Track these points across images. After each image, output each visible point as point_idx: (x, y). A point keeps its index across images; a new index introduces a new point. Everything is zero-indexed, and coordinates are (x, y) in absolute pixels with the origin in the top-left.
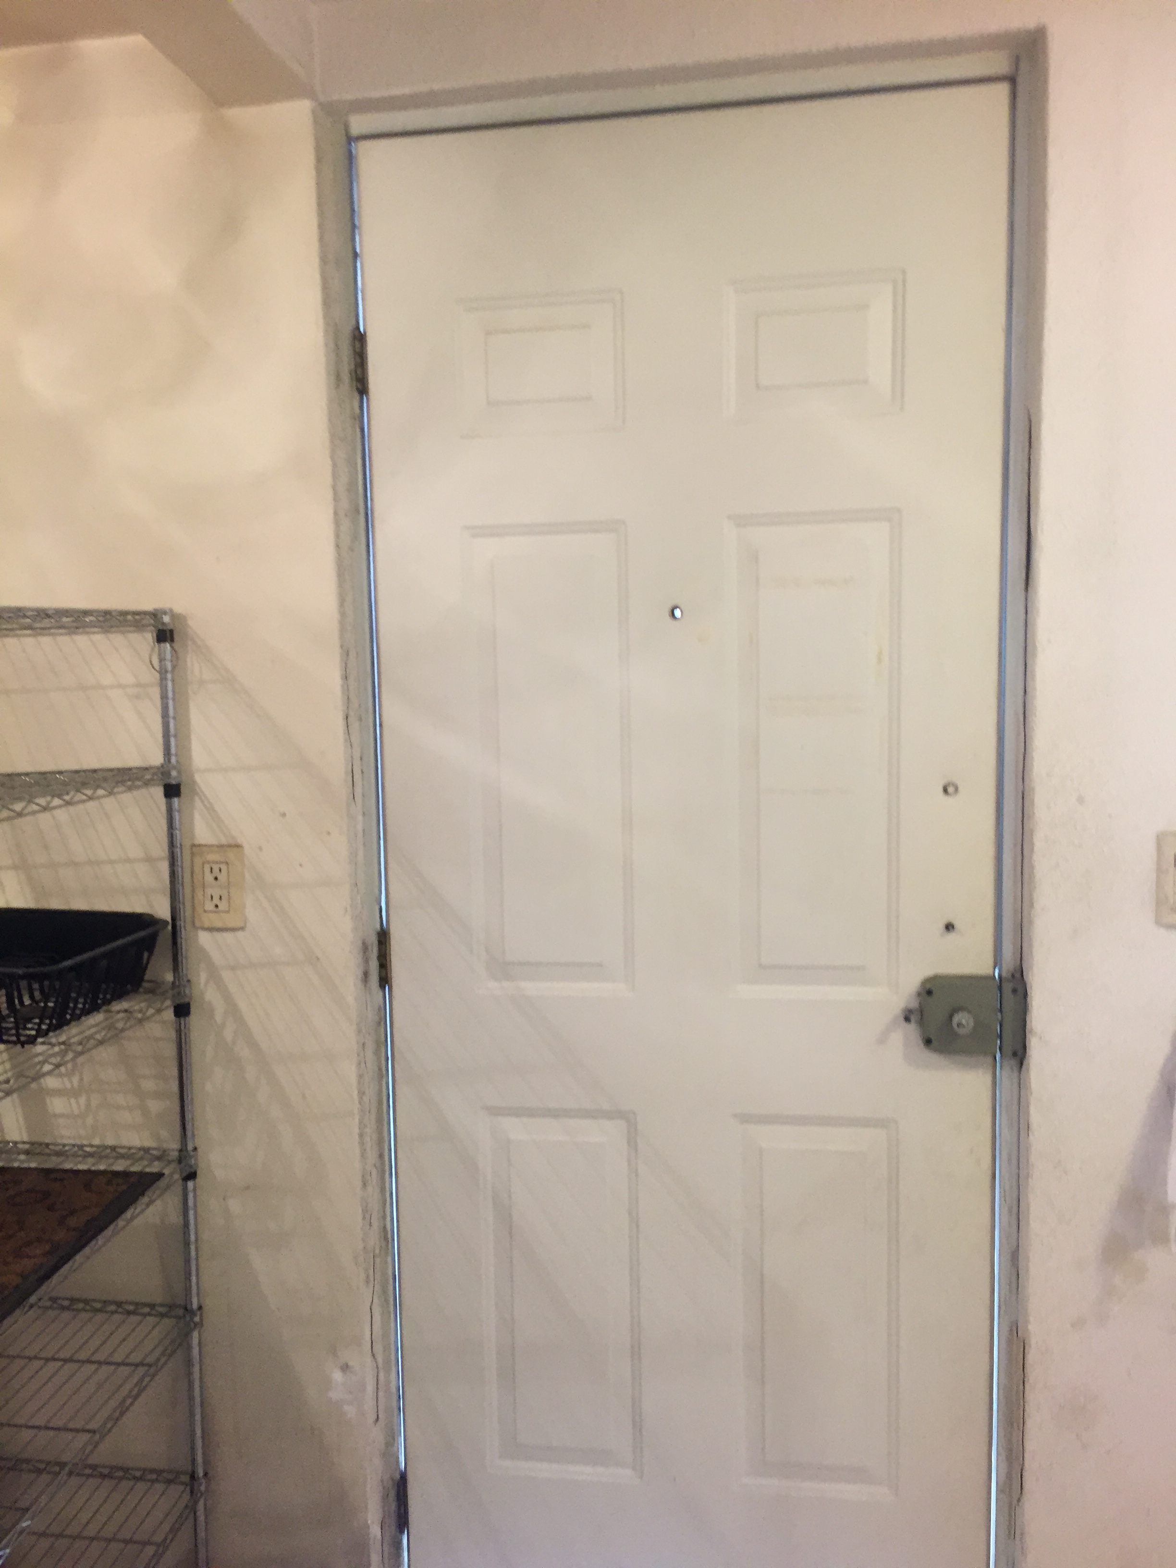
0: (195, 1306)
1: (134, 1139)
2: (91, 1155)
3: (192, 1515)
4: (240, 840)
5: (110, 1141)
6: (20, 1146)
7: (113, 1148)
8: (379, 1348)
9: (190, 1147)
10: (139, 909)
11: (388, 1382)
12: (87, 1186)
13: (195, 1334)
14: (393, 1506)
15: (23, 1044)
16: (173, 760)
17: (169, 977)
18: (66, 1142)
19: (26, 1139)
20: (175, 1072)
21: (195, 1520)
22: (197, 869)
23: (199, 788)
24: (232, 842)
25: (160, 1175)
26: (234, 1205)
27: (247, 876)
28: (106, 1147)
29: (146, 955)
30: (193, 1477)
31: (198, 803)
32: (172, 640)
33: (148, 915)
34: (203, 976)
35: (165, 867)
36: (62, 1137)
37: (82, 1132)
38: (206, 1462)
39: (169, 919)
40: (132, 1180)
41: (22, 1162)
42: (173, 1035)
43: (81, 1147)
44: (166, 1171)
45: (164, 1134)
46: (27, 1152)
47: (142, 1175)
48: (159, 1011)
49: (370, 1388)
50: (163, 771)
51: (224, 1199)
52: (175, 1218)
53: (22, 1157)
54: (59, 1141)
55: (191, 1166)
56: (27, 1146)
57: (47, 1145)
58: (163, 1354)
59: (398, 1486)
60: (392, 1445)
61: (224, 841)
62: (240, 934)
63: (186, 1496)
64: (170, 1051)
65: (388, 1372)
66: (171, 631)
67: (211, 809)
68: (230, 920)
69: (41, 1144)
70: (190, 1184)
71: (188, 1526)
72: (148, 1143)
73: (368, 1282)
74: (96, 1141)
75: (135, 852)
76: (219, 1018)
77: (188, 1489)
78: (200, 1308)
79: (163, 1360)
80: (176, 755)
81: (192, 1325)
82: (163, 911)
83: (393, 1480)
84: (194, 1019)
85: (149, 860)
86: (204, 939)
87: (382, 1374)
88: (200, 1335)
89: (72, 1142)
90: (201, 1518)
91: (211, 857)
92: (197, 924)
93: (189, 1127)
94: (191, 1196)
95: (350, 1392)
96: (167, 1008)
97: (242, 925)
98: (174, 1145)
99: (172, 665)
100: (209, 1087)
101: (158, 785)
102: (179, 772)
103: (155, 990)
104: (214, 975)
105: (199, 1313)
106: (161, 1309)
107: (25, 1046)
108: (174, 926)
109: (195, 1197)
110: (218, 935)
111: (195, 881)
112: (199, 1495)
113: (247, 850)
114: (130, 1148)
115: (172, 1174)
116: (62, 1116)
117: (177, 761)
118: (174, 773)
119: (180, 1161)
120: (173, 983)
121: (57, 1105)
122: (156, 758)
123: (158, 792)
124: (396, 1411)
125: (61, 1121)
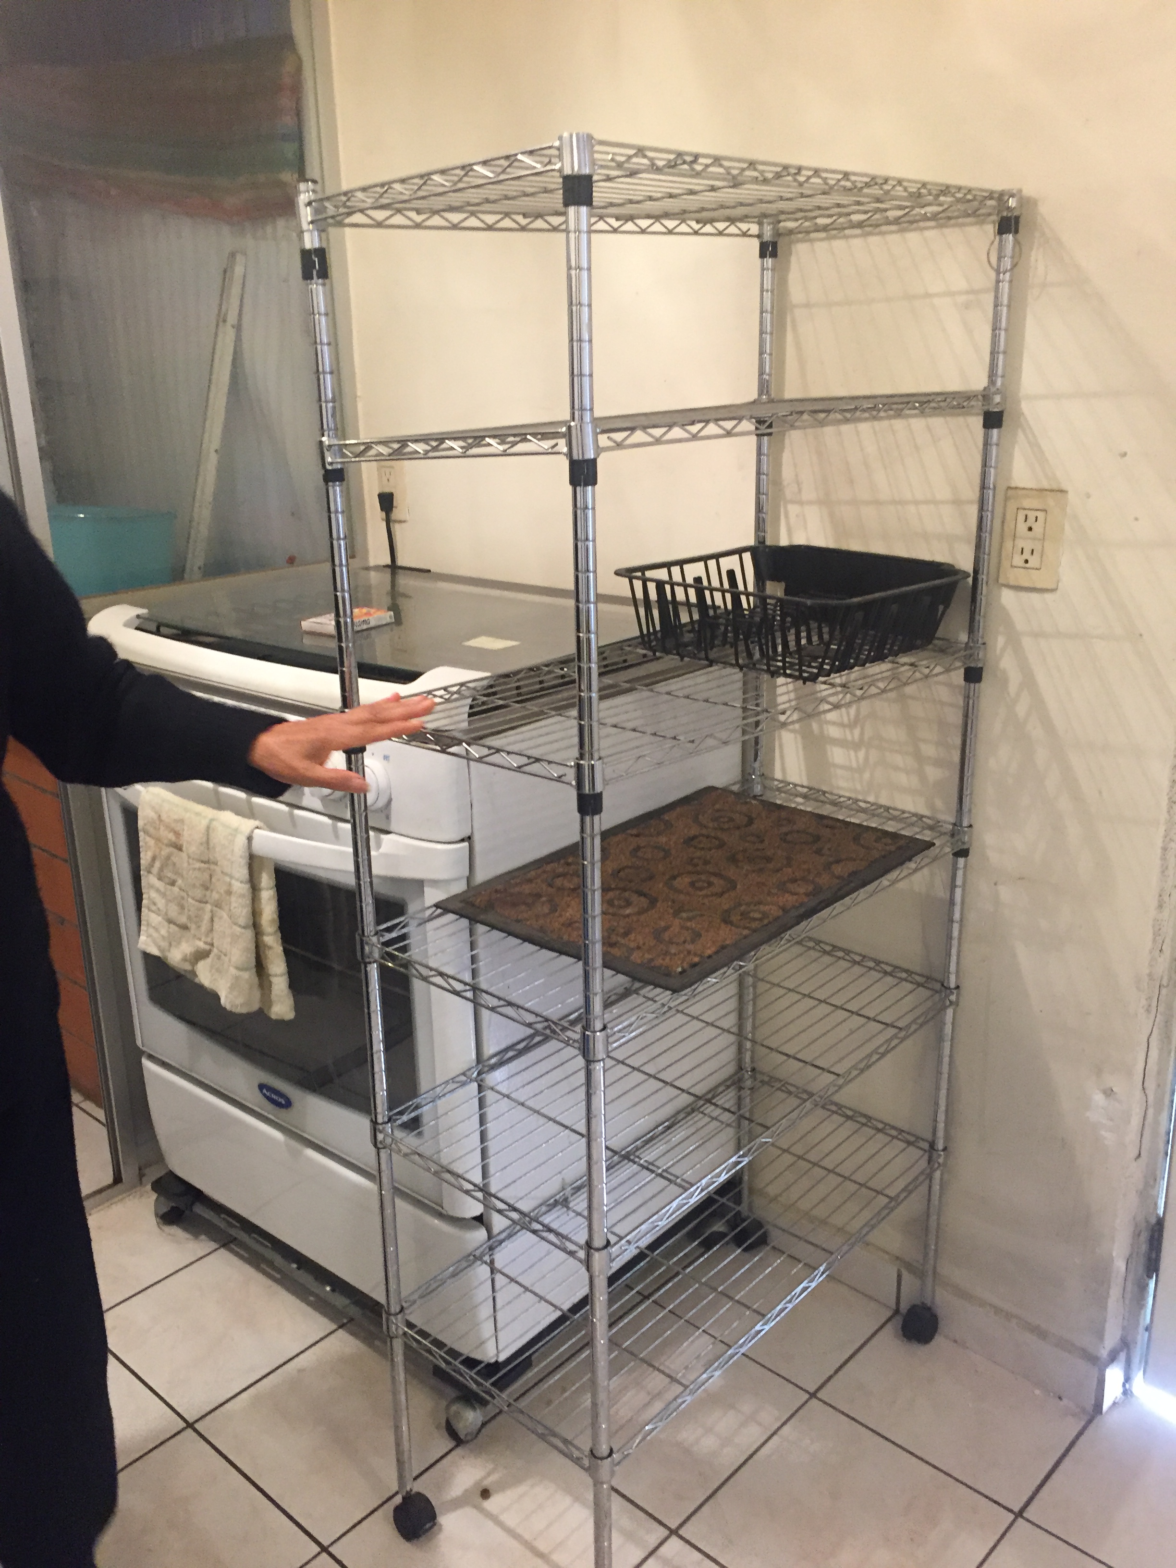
0: (953, 985)
1: (910, 804)
2: (864, 811)
3: (927, 1181)
4: (1064, 486)
5: (883, 801)
6: (799, 788)
7: (887, 809)
8: (1151, 1085)
9: (965, 823)
10: (939, 558)
11: (1156, 1122)
12: (856, 839)
13: (950, 1012)
14: (1144, 1247)
15: (805, 680)
16: (999, 382)
17: (963, 637)
18: (842, 793)
19: (805, 784)
20: (958, 741)
21: (930, 1187)
22: (1010, 517)
23: (1026, 419)
24: (1055, 486)
25: (930, 845)
26: (1005, 893)
27: (1067, 527)
28: (881, 806)
29: (941, 608)
30: (932, 1145)
31: (1021, 436)
32: (1016, 231)
33: (948, 564)
34: (1001, 641)
35: (973, 511)
36: (838, 788)
37: (859, 787)
38: (947, 1137)
39: (971, 570)
40: (902, 842)
41: (799, 804)
42: (961, 702)
43: (856, 801)
44: (937, 842)
45: (939, 803)
46: (805, 796)
47: (912, 840)
48: (947, 670)
49: (1135, 1121)
50: (986, 396)
51: (995, 884)
52: (942, 893)
53: (800, 800)
54: (835, 791)
55: (964, 843)
56: (805, 790)
57: (824, 793)
58: (914, 1021)
59: (1153, 1230)
60: (1153, 1187)
61: (1045, 485)
62: (1048, 596)
63: (923, 1163)
64: (955, 717)
65: (1158, 1112)
66: (1017, 219)
67: (1035, 445)
68: (1038, 579)
69: (818, 791)
70: (961, 861)
71: (924, 1189)
72: (923, 810)
73: (1148, 1011)
74: (871, 799)
75: (943, 493)
76: (1012, 688)
77: (926, 1157)
78: (958, 987)
79: (914, 1027)
80: (1003, 376)
81: (948, 1003)
82: (966, 563)
83: (1147, 1222)
84: (986, 687)
85: (957, 502)
86: (1008, 598)
87: (1151, 1111)
88: (954, 1013)
89: (847, 794)
90: (936, 1187)
91: (1027, 503)
92: (1001, 581)
93: (966, 800)
94: (960, 873)
95: (1112, 1120)
96: (956, 669)
97: (1053, 586)
98: (948, 817)
99: (1012, 262)
100: (992, 763)
101: (978, 414)
102: (1004, 399)
103: (946, 649)
104: (1014, 641)
105: (955, 991)
106: (919, 979)
107: (807, 683)
108: (975, 580)
109: (965, 875)
110: (1024, 595)
111: (1006, 528)
112: (936, 1165)
113: (1071, 496)
114: (904, 812)
115: (942, 847)
116: (842, 767)
117: (1003, 384)
118: (997, 399)
119: (953, 835)
120: (967, 644)
121: (837, 755)
122: (979, 381)
123: (977, 422)
124: (1162, 1154)
125: (839, 772)
